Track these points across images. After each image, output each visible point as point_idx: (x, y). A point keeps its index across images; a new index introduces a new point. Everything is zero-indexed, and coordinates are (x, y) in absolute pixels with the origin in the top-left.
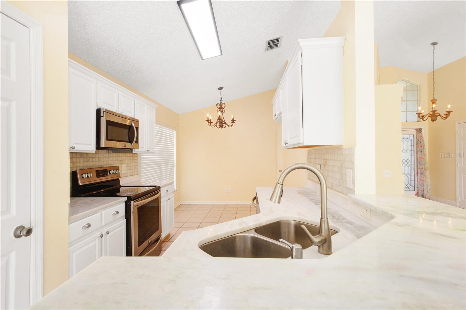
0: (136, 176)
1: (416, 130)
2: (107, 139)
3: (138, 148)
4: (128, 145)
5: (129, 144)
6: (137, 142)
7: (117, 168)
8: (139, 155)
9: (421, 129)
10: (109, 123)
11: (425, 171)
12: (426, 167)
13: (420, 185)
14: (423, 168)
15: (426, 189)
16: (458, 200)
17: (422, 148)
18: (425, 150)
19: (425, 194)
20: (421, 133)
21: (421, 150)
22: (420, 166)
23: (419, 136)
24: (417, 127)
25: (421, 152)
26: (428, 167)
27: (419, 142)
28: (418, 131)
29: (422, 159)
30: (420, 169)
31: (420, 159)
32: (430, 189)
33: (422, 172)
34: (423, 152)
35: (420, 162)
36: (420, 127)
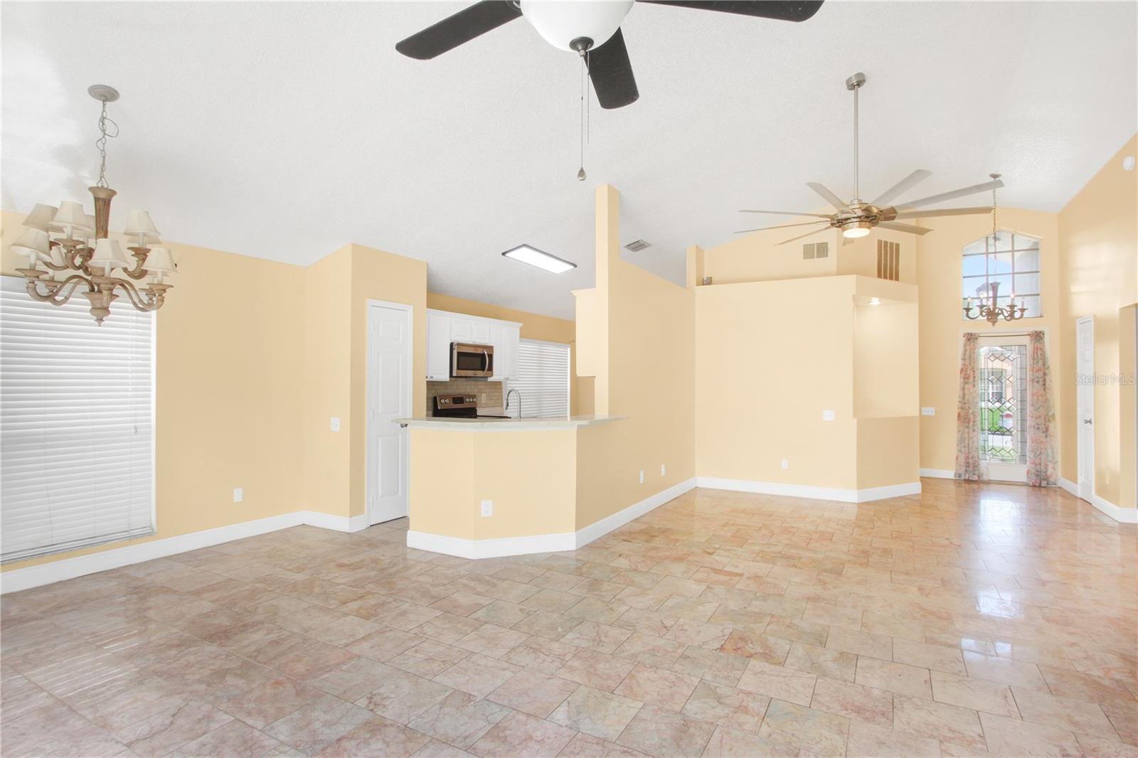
0: (498, 408)
1: (1029, 335)
2: (458, 369)
3: (492, 375)
4: (480, 373)
5: (482, 372)
6: (490, 369)
7: (474, 396)
8: (503, 384)
9: (1040, 332)
10: (459, 354)
11: (1048, 423)
12: (1051, 414)
13: (1032, 451)
14: (1040, 417)
15: (1050, 462)
16: (1079, 481)
17: (1040, 374)
18: (1047, 378)
19: (1049, 473)
20: (1041, 341)
21: (1038, 378)
22: (1034, 412)
23: (1036, 349)
24: (1032, 329)
25: (1038, 382)
26: (1054, 415)
27: (1035, 362)
28: (1033, 338)
29: (1040, 398)
30: (1033, 419)
31: (1035, 397)
32: (1056, 462)
33: (1038, 424)
34: (1041, 383)
35: (1035, 405)
36: (1038, 329)
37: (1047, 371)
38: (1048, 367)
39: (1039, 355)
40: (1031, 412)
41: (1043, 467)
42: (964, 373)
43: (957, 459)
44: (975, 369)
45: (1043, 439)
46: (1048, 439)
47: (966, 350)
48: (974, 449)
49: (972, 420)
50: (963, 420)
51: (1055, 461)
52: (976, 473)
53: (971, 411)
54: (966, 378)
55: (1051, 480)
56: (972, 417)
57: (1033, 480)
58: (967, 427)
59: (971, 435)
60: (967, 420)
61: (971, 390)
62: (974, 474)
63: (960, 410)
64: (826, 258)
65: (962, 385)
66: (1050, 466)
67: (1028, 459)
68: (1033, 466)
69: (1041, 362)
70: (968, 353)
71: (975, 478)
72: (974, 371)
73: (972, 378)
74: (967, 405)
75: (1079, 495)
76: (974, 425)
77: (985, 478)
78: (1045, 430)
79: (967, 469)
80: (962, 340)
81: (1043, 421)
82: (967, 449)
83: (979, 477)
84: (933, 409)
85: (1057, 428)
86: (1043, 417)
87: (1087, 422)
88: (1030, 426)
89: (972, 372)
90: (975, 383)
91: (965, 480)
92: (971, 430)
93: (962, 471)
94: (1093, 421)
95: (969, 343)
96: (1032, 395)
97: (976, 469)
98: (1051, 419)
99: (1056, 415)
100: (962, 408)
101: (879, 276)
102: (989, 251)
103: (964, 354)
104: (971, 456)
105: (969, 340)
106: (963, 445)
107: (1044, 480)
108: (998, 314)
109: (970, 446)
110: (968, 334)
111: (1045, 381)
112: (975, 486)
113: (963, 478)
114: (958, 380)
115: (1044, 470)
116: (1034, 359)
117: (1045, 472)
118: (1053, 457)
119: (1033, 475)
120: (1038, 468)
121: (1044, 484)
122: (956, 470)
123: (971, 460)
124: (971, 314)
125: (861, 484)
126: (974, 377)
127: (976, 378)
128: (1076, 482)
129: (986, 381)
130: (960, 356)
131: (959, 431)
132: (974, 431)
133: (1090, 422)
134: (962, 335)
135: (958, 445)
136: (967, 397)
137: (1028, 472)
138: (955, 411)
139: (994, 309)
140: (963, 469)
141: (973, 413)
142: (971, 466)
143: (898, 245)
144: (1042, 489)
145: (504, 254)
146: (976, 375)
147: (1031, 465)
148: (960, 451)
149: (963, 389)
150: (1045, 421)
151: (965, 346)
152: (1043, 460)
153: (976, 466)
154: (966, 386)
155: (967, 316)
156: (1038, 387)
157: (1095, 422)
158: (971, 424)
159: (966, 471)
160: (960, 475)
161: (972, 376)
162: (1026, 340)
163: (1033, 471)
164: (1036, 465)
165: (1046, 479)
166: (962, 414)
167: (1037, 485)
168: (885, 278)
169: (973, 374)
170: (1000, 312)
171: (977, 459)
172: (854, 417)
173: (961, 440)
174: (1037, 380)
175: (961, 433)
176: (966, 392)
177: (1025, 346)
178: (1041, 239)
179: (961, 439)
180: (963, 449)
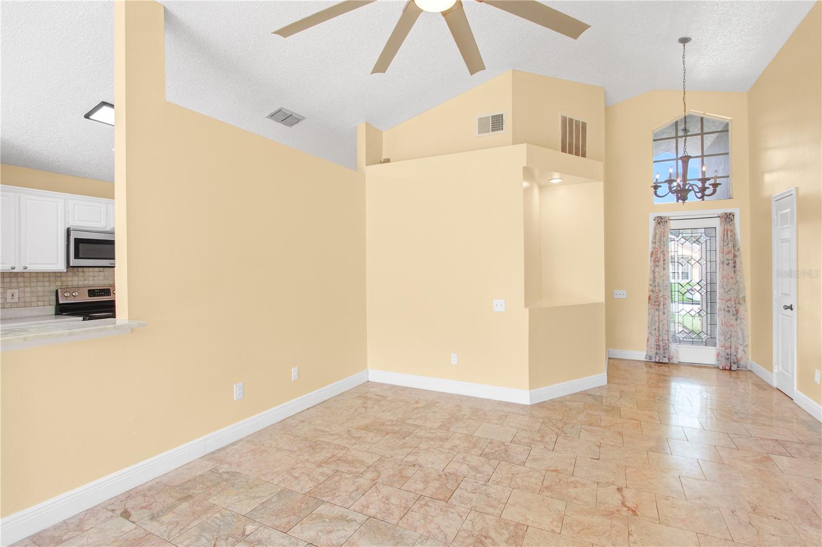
1: (719, 217)
2: (77, 257)
9: (730, 214)
10: (74, 241)
11: (738, 305)
12: (741, 296)
13: (722, 335)
14: (730, 300)
15: (741, 345)
16: (775, 371)
17: (731, 256)
18: (737, 260)
19: (739, 356)
20: (731, 223)
21: (728, 260)
22: (725, 295)
23: (725, 232)
24: (721, 211)
25: (728, 264)
26: (744, 297)
27: (725, 244)
28: (723, 219)
29: (730, 280)
30: (724, 302)
31: (725, 280)
32: (747, 346)
33: (728, 307)
34: (731, 265)
35: (725, 287)
36: (728, 211)
37: (737, 253)
38: (738, 249)
39: (729, 236)
40: (721, 294)
41: (733, 350)
42: (654, 257)
43: (648, 341)
44: (666, 253)
45: (733, 322)
46: (739, 321)
47: (656, 234)
48: (664, 332)
49: (662, 303)
50: (653, 303)
51: (745, 344)
52: (666, 355)
53: (661, 294)
54: (656, 261)
55: (742, 363)
56: (662, 299)
57: (723, 363)
58: (658, 310)
59: (661, 318)
60: (657, 303)
61: (662, 273)
62: (665, 357)
63: (651, 293)
64: (501, 132)
65: (652, 268)
66: (741, 348)
67: (717, 341)
68: (723, 348)
69: (731, 244)
70: (658, 236)
71: (666, 360)
72: (664, 254)
73: (662, 261)
74: (657, 288)
75: (775, 385)
76: (664, 308)
77: (675, 361)
78: (735, 313)
79: (658, 351)
80: (652, 224)
81: (733, 303)
82: (657, 332)
83: (669, 359)
84: (624, 292)
85: (747, 310)
86: (733, 299)
87: (786, 308)
88: (720, 309)
89: (662, 255)
90: (666, 266)
91: (655, 362)
92: (661, 313)
93: (653, 354)
94: (794, 307)
95: (658, 226)
96: (723, 278)
97: (666, 351)
98: (741, 302)
99: (746, 297)
100: (652, 291)
101: (564, 150)
102: (679, 135)
103: (655, 237)
104: (661, 338)
105: (659, 223)
106: (653, 328)
107: (734, 363)
108: (689, 191)
109: (661, 328)
110: (659, 217)
111: (735, 262)
112: (665, 369)
113: (653, 360)
114: (648, 263)
115: (735, 353)
116: (724, 241)
117: (735, 356)
118: (744, 340)
119: (723, 358)
120: (728, 351)
121: (734, 367)
122: (647, 352)
123: (661, 343)
124: (659, 191)
125: (534, 382)
126: (664, 260)
127: (666, 261)
128: (772, 371)
129: (676, 264)
130: (651, 239)
131: (649, 314)
132: (664, 313)
133: (791, 308)
134: (653, 219)
135: (648, 327)
136: (657, 280)
137: (718, 355)
138: (647, 294)
139: (684, 185)
140: (654, 351)
141: (663, 296)
142: (661, 349)
143: (584, 124)
144: (733, 373)
145: (87, 116)
146: (666, 258)
147: (722, 348)
148: (651, 333)
149: (654, 272)
150: (735, 304)
151: (655, 229)
152: (733, 344)
153: (666, 349)
154: (657, 269)
155: (655, 193)
156: (729, 269)
157: (798, 308)
158: (661, 307)
159: (657, 353)
160: (650, 357)
161: (662, 259)
162: (716, 223)
163: (723, 354)
164: (726, 348)
165: (737, 362)
166: (652, 297)
167: (727, 368)
168: (570, 152)
169: (663, 258)
170: (690, 188)
171: (667, 341)
172: (526, 306)
173: (651, 323)
174: (727, 262)
175: (651, 316)
176: (656, 274)
177: (715, 228)
178: (731, 120)
179: (652, 321)
180: (653, 332)
